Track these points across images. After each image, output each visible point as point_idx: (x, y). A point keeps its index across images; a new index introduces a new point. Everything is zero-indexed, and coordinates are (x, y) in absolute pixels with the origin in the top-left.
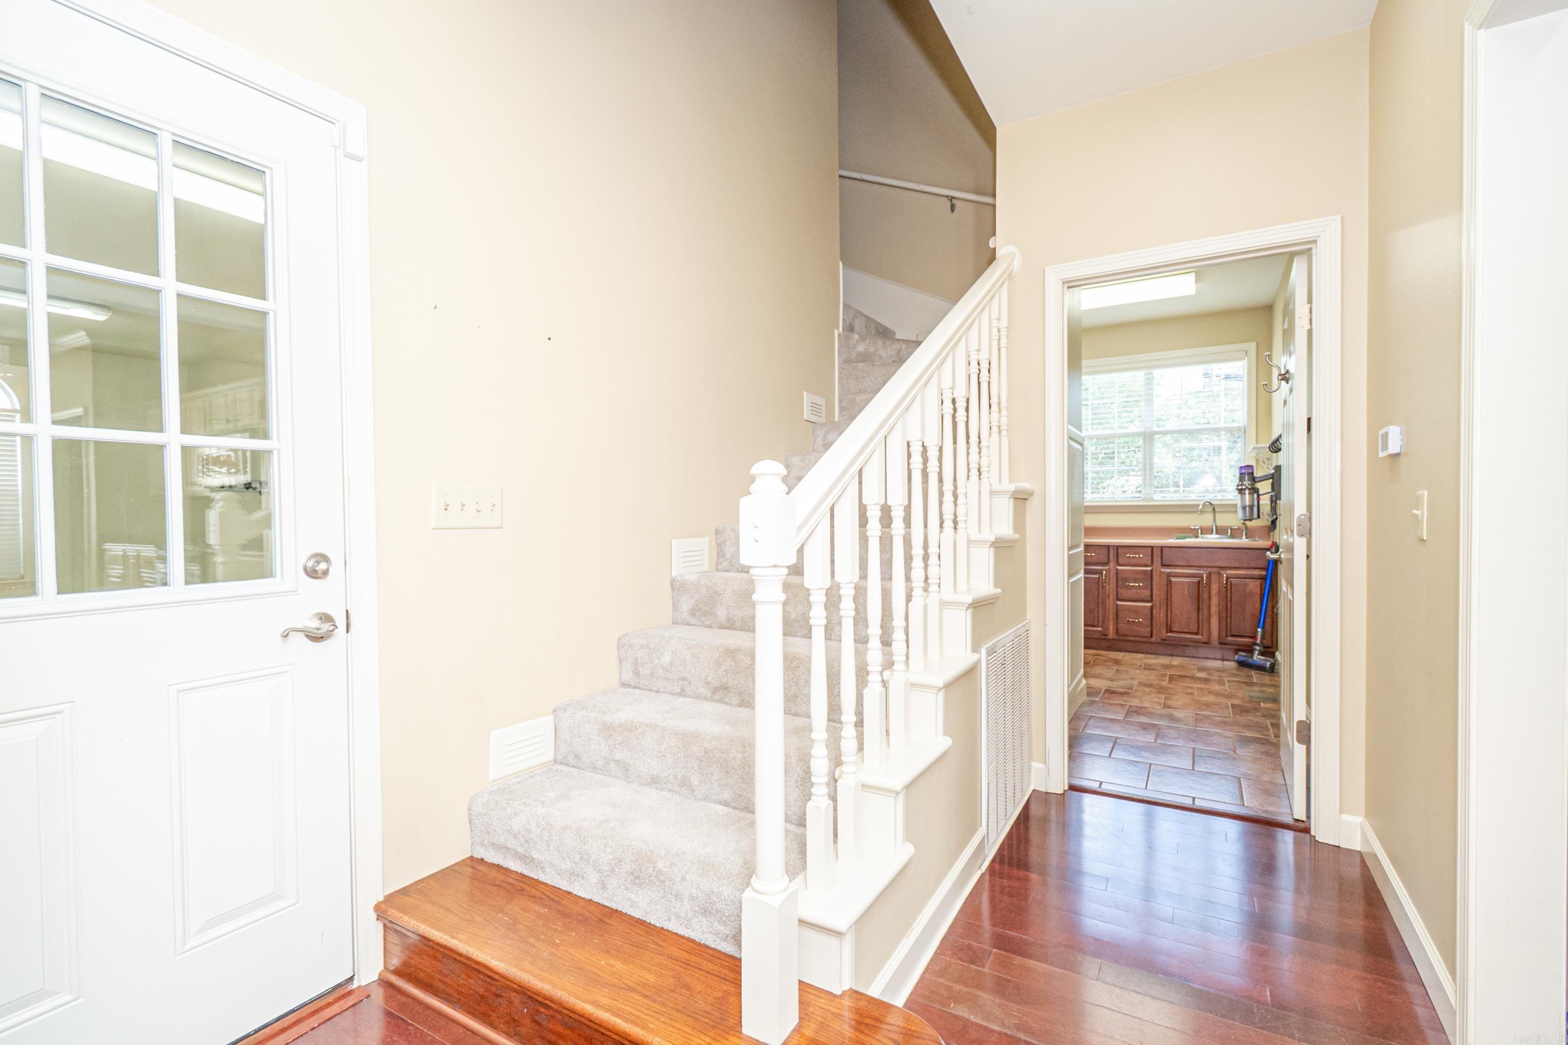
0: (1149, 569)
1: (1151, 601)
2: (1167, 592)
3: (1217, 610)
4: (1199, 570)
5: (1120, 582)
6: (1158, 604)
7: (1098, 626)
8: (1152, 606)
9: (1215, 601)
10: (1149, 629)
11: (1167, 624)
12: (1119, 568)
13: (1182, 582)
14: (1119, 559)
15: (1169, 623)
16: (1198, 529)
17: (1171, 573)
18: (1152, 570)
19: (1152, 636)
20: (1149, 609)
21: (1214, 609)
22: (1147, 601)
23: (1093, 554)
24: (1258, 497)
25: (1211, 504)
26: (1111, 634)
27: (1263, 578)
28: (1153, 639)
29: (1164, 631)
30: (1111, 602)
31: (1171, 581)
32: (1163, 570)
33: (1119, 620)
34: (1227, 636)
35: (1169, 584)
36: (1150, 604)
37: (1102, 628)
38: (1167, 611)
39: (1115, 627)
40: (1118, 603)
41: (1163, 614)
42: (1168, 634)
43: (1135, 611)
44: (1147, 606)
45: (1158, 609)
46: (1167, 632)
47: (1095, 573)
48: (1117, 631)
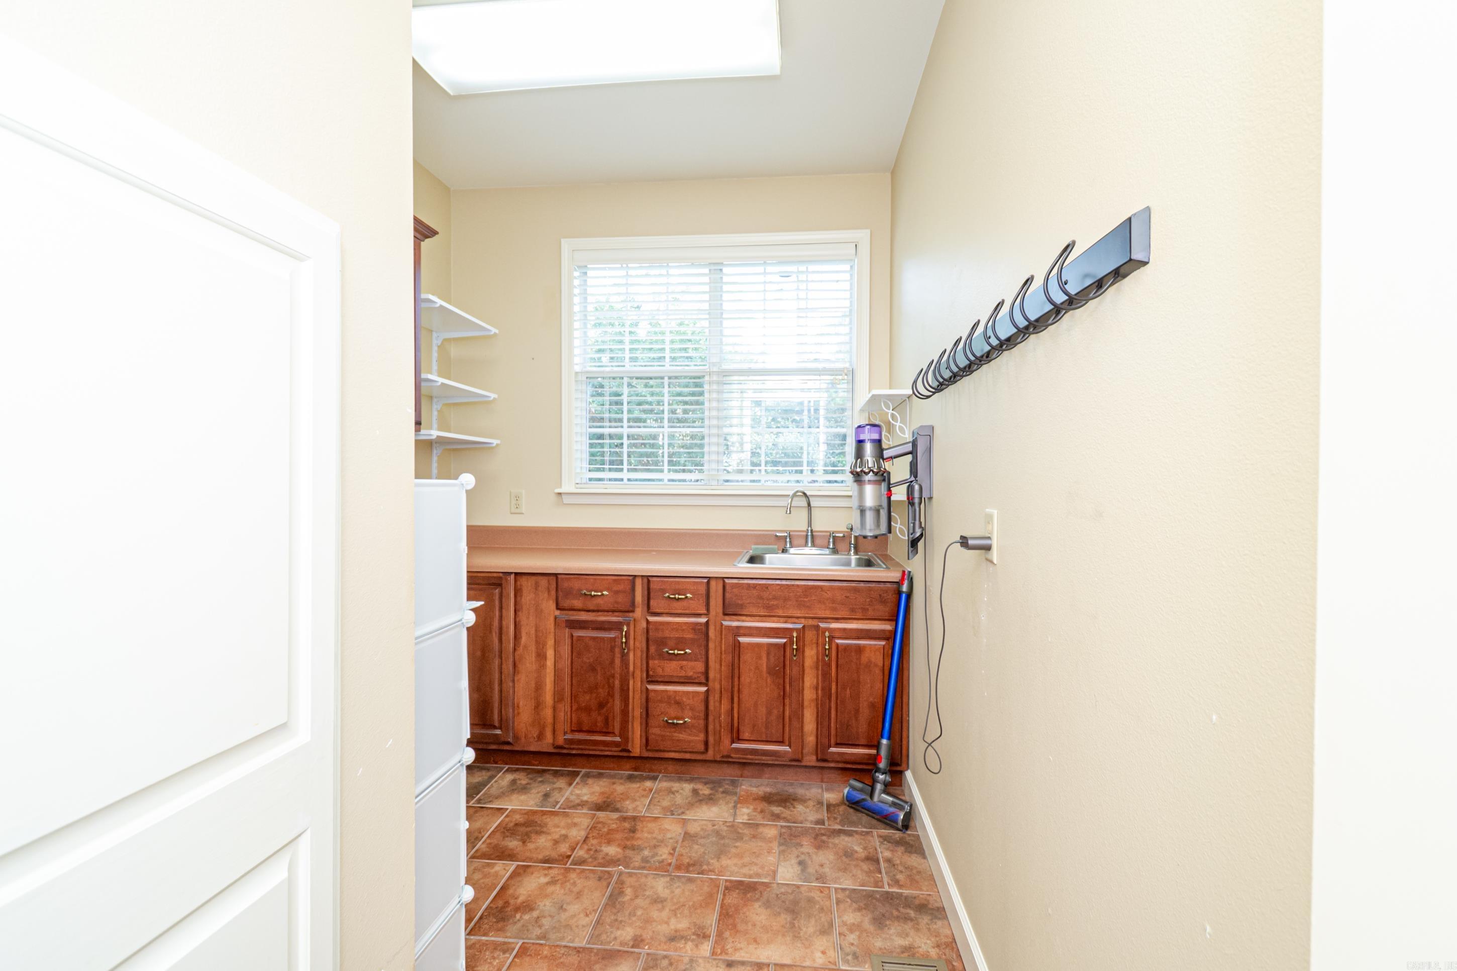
0: (703, 620)
1: (706, 685)
2: (733, 665)
3: (815, 697)
4: (786, 622)
5: (653, 649)
6: (717, 686)
7: (613, 733)
8: (707, 691)
9: (810, 680)
10: (702, 736)
11: (732, 725)
12: (651, 619)
13: (759, 645)
14: (652, 602)
15: (736, 725)
16: (785, 537)
17: (738, 627)
18: (707, 622)
19: (707, 749)
20: (702, 697)
21: (809, 694)
22: (700, 684)
23: (605, 593)
24: (889, 490)
25: (805, 494)
26: (636, 749)
27: (890, 637)
28: (710, 755)
29: (726, 741)
30: (635, 685)
31: (739, 642)
32: (725, 623)
33: (652, 722)
34: (830, 746)
35: (737, 649)
36: (704, 689)
37: (620, 736)
38: (732, 702)
39: (644, 734)
40: (650, 687)
41: (725, 706)
42: (734, 745)
43: (676, 701)
44: (697, 693)
45: (717, 696)
46: (733, 742)
47: (609, 629)
48: (647, 740)
